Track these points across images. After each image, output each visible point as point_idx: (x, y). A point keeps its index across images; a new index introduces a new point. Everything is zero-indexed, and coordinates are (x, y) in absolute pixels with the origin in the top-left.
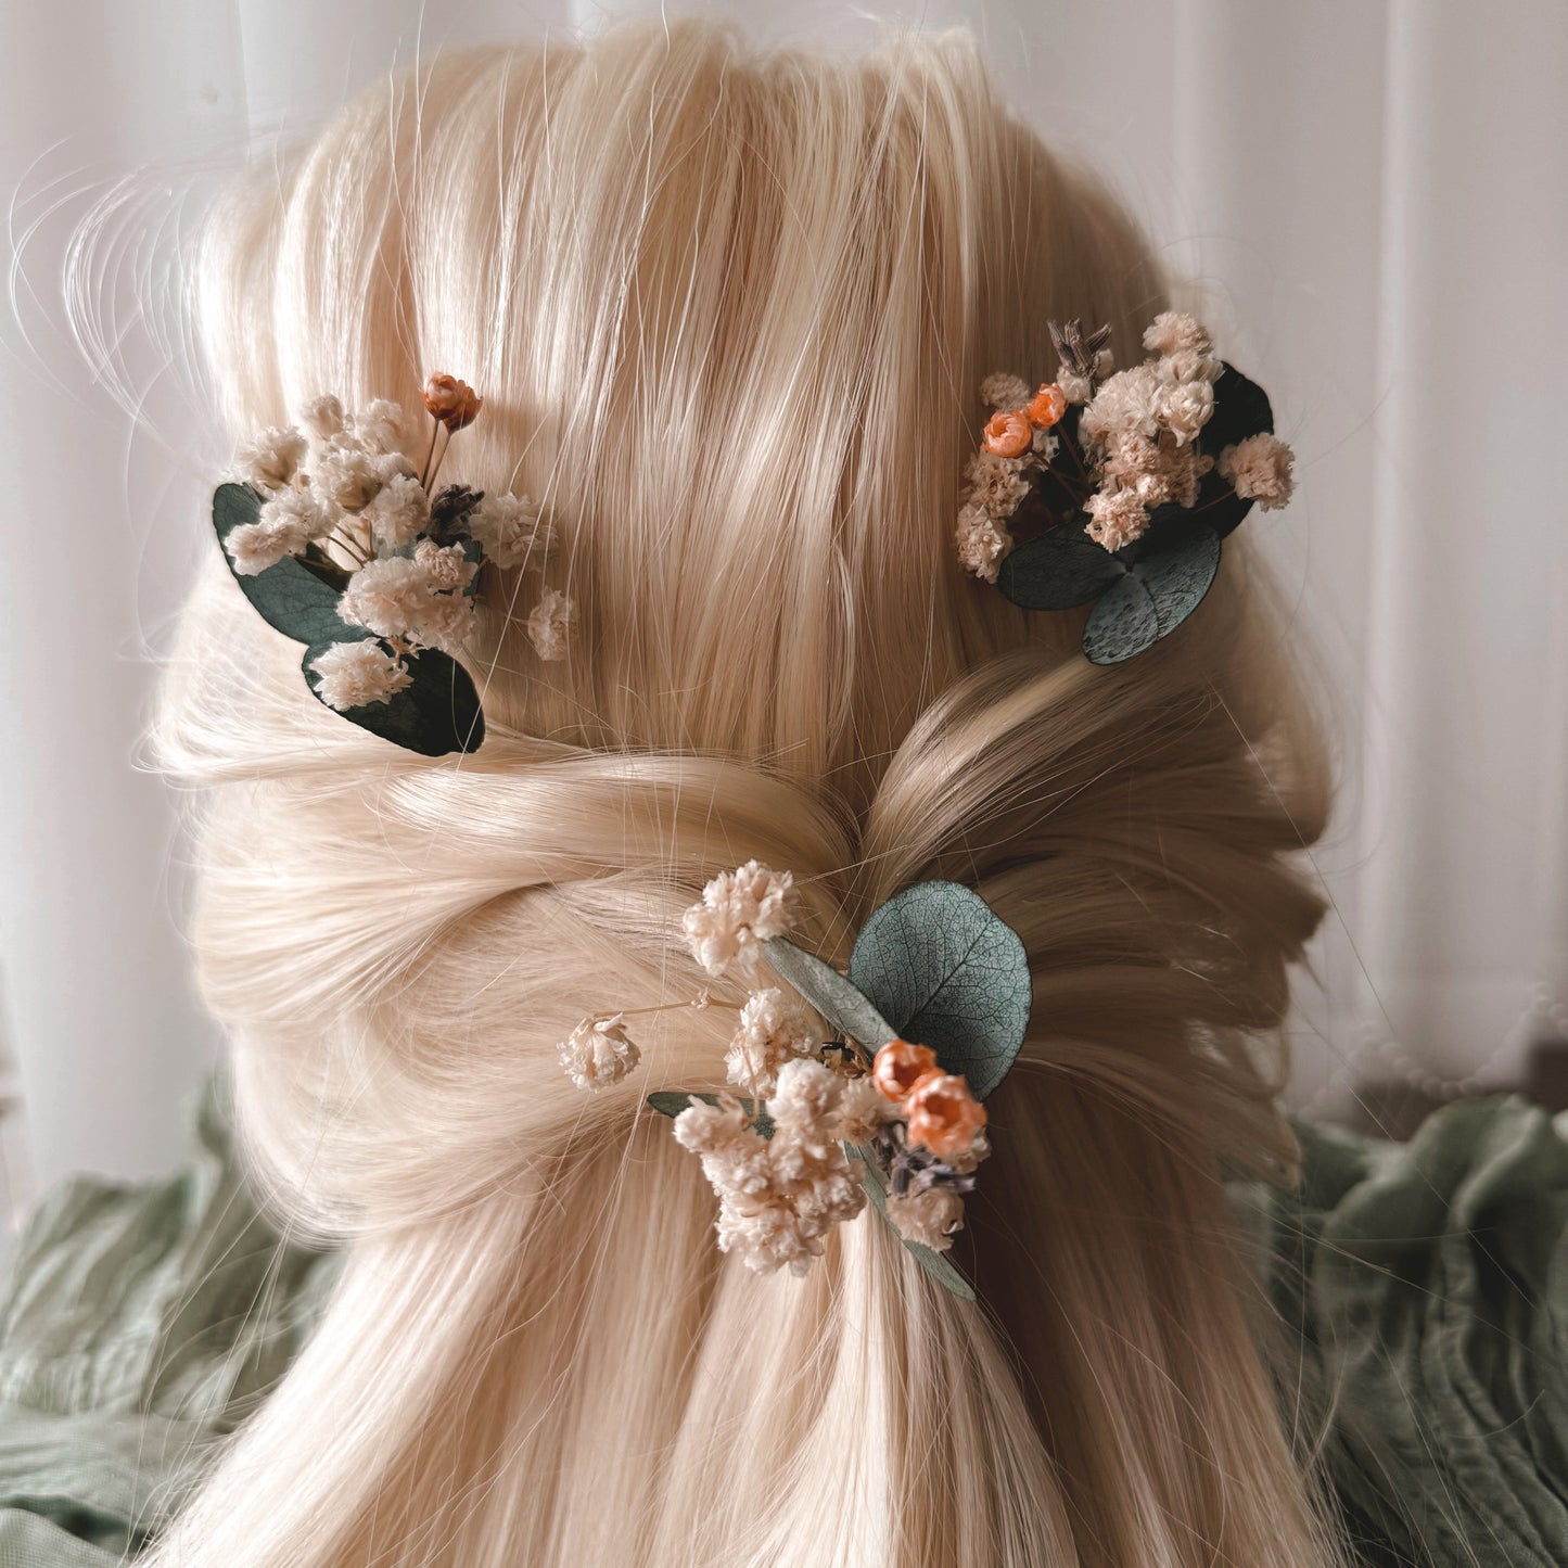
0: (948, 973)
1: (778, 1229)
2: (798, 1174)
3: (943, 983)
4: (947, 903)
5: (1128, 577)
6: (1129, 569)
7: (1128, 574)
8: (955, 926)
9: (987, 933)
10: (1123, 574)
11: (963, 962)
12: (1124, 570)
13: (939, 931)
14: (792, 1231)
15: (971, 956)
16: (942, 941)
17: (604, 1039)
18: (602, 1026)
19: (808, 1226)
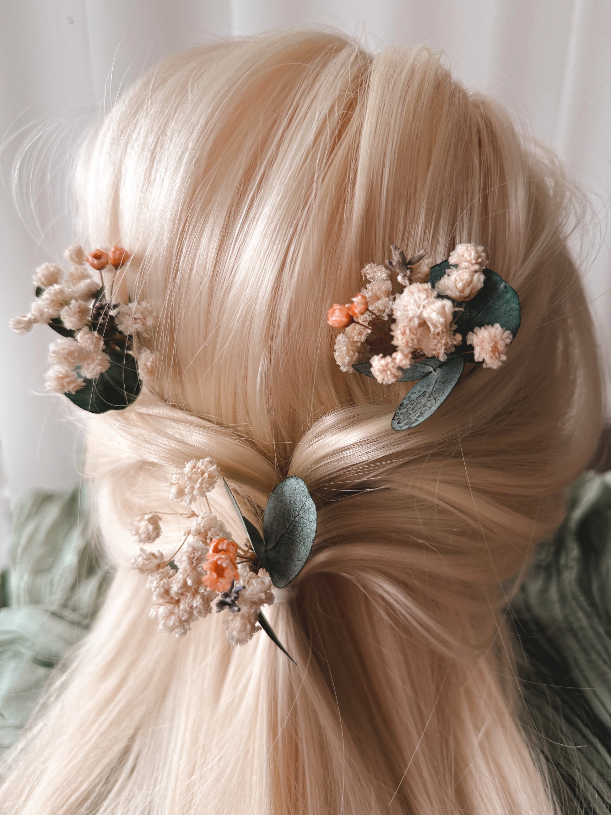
0: (293, 519)
1: (171, 613)
2: (178, 590)
3: (291, 523)
4: (297, 487)
5: (434, 374)
6: (435, 370)
7: (434, 373)
8: (298, 498)
9: (306, 503)
10: (431, 372)
11: (298, 515)
12: (432, 370)
13: (293, 499)
14: (176, 616)
15: (301, 513)
16: (293, 504)
17: (146, 522)
18: (147, 517)
19: (183, 615)
